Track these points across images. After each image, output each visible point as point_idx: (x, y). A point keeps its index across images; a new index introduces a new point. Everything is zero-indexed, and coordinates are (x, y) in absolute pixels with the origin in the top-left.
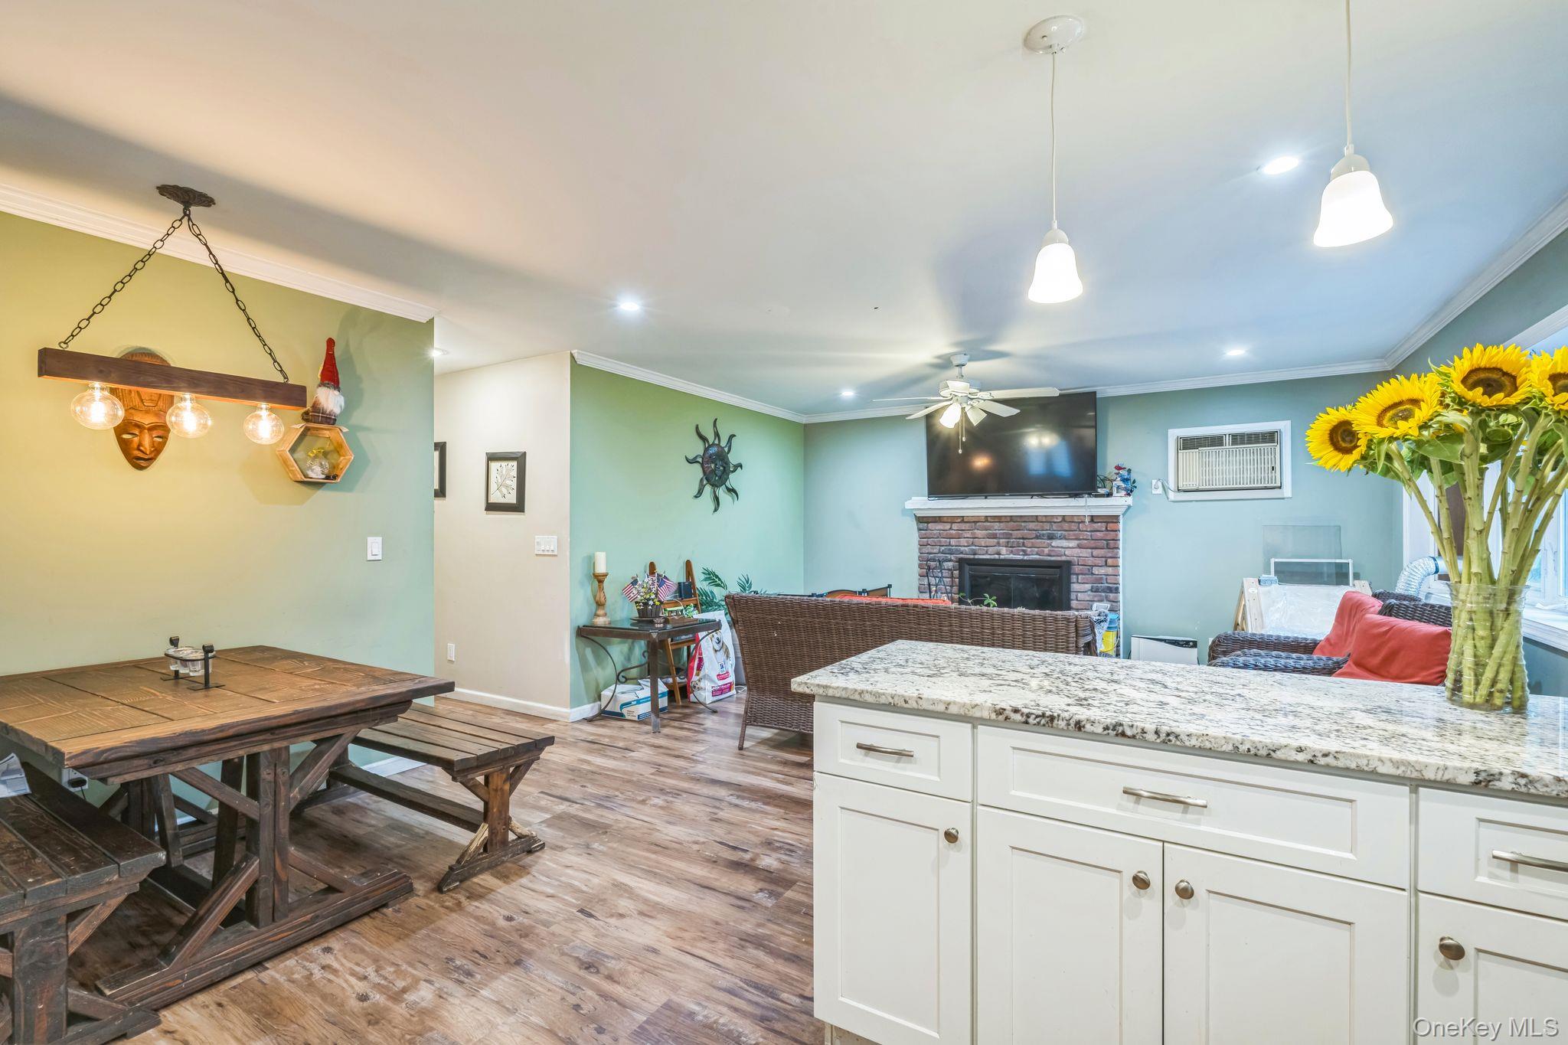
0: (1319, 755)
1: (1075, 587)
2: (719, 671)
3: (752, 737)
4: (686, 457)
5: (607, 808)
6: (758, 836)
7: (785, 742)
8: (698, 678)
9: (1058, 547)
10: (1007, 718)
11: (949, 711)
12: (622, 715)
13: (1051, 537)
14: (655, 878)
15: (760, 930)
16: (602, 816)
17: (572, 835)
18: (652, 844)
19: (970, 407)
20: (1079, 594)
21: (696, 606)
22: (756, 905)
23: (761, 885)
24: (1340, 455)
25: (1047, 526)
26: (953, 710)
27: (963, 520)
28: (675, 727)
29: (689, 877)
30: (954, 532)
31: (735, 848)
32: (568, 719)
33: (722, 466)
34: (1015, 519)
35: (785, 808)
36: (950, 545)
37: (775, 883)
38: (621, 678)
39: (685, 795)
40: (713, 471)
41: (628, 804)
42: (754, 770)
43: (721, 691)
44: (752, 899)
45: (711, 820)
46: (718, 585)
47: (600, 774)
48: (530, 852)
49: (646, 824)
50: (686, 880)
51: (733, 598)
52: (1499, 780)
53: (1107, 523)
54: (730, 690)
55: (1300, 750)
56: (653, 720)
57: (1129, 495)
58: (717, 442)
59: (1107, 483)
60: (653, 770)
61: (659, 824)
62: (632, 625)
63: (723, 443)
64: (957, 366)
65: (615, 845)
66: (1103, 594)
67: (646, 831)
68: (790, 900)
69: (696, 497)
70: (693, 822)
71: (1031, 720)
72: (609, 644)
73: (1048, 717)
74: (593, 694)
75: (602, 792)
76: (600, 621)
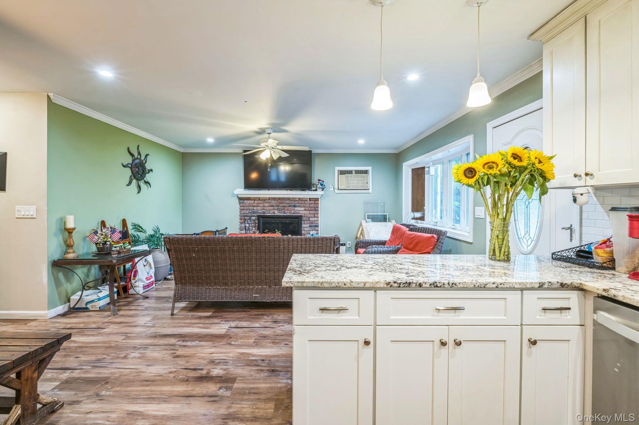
0: (499, 284)
1: (303, 225)
2: (146, 276)
3: (177, 308)
4: (122, 163)
5: (101, 367)
6: (205, 359)
7: (194, 307)
8: (134, 281)
9: (297, 210)
10: (391, 286)
11: (366, 286)
12: (87, 308)
13: (295, 206)
14: (155, 401)
15: (230, 410)
16: (100, 373)
17: (83, 391)
18: (143, 381)
19: (273, 151)
20: (305, 228)
21: (129, 243)
22: (222, 398)
23: (219, 385)
24: (467, 179)
25: (293, 202)
26: (368, 285)
27: (259, 199)
28: (126, 310)
29: (175, 394)
30: (255, 204)
31: (195, 370)
32: (47, 317)
33: (142, 170)
34: (280, 199)
35: (211, 341)
36: (254, 210)
37: (226, 382)
38: (85, 287)
39: (151, 347)
40: (138, 172)
41: (117, 361)
42: (185, 325)
43: (148, 286)
44: (217, 394)
45: (174, 357)
46: (141, 231)
47: (87, 347)
48: (53, 412)
49: (133, 370)
50: (175, 396)
51: (169, 238)
52: (545, 285)
53: (315, 201)
54: (152, 285)
55: (494, 283)
56: (112, 308)
57: (322, 190)
58: (139, 157)
59: (315, 186)
60: (123, 337)
61: (142, 368)
62: (93, 256)
63: (143, 158)
64: (268, 134)
65: (118, 389)
66: (313, 228)
67: (135, 374)
68: (238, 389)
69: (128, 185)
70: (163, 361)
71: (401, 286)
72: (75, 268)
73: (408, 283)
74: (64, 298)
75: (93, 358)
76: (71, 256)
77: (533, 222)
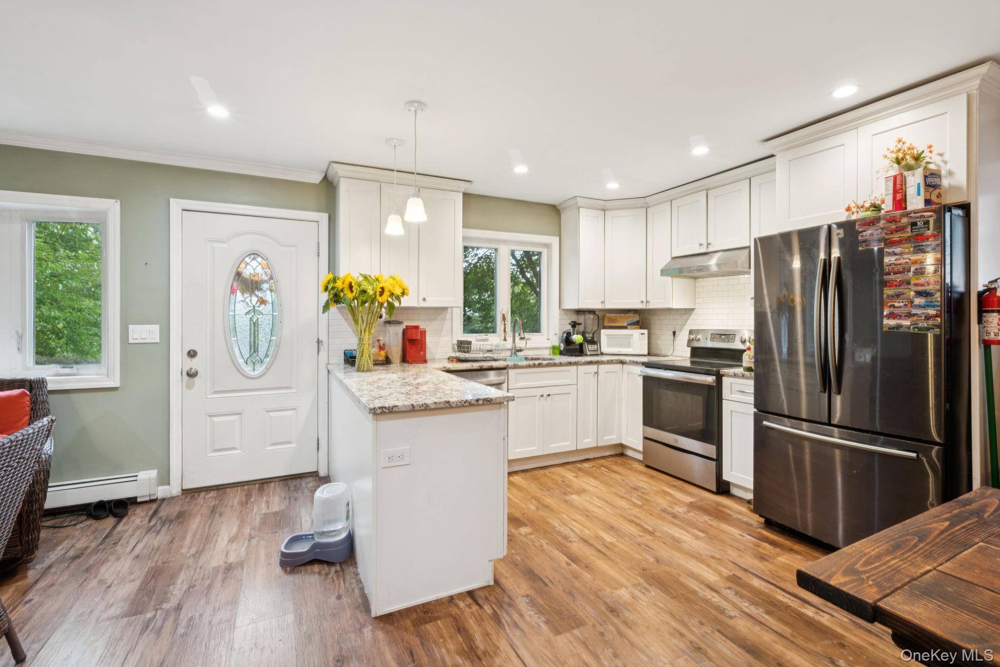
77: (264, 339)
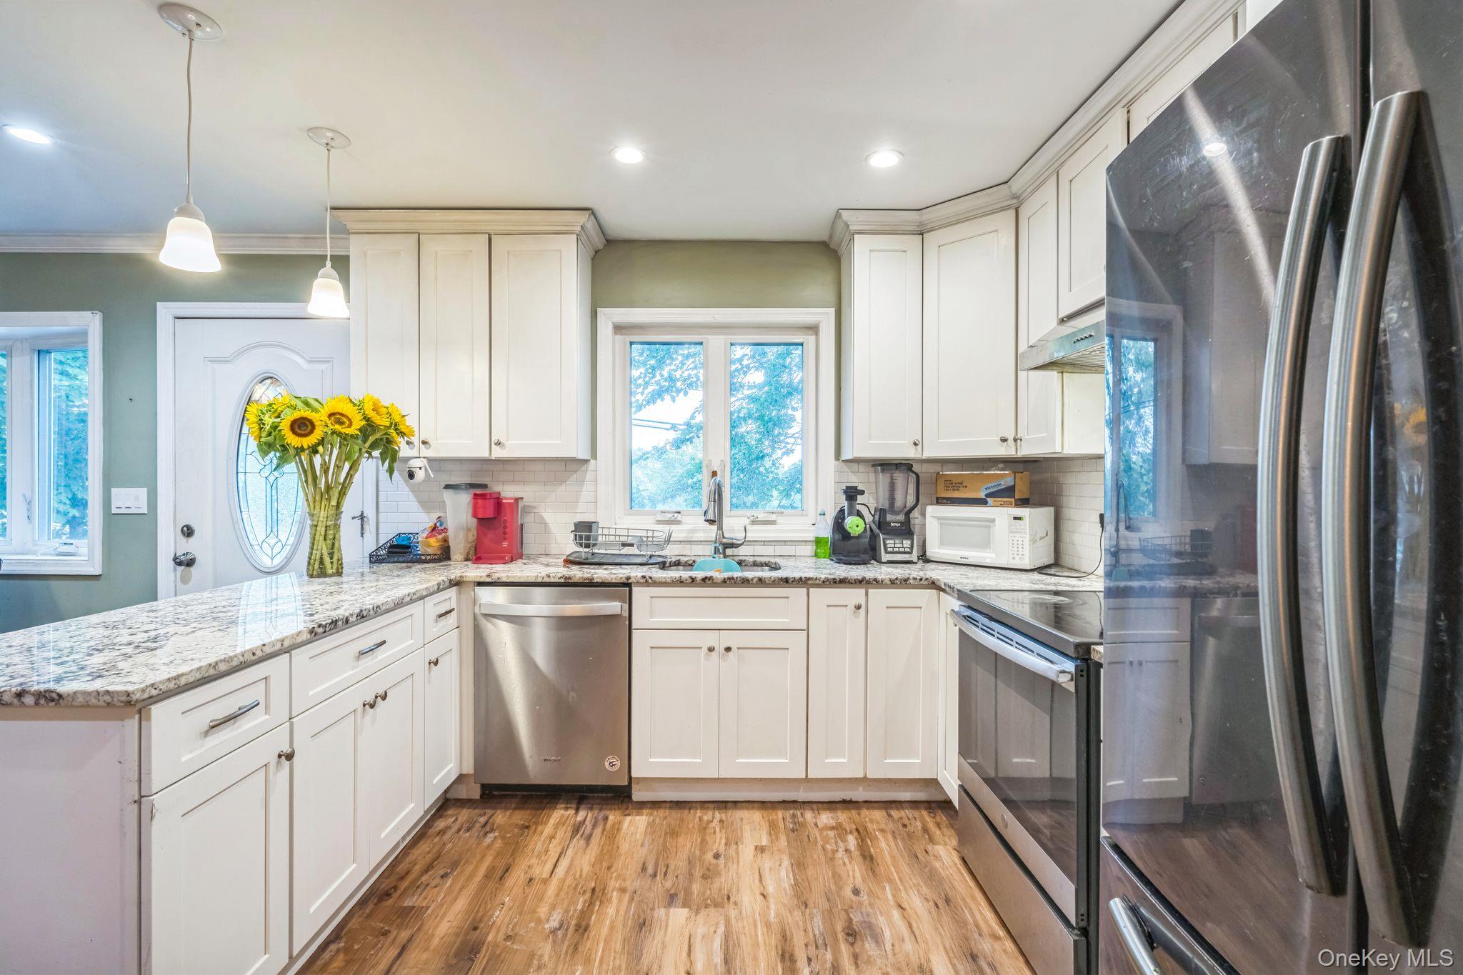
10: (316, 634)
71: (327, 629)
73: (334, 622)
77: (285, 512)
